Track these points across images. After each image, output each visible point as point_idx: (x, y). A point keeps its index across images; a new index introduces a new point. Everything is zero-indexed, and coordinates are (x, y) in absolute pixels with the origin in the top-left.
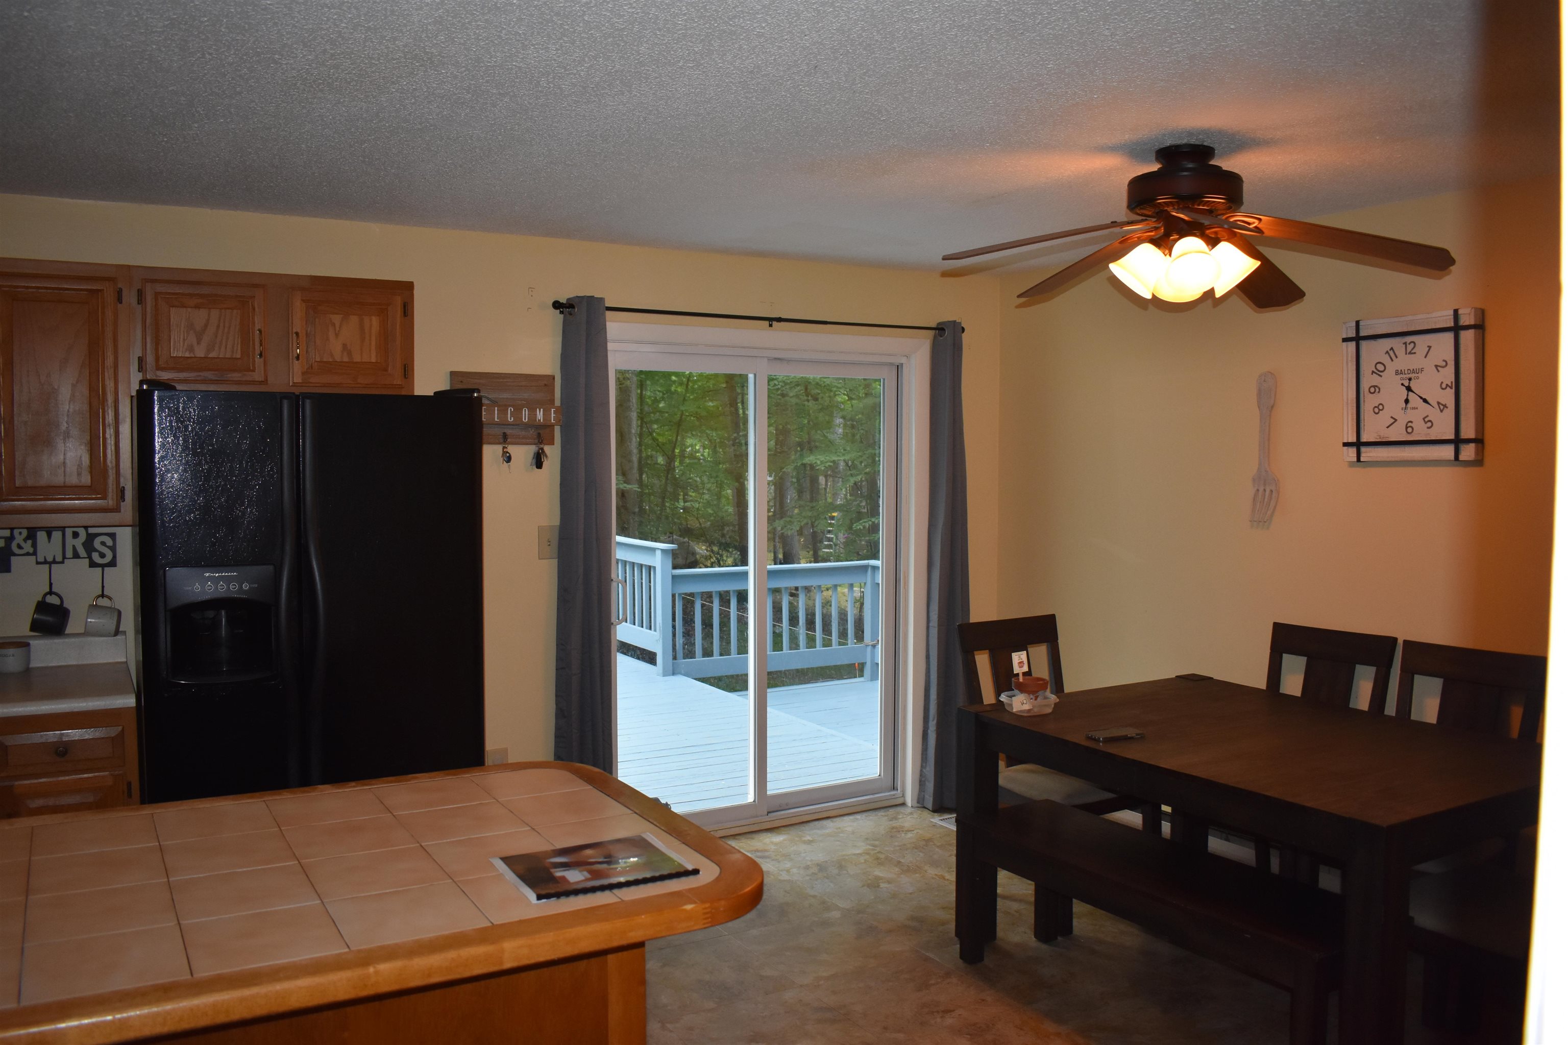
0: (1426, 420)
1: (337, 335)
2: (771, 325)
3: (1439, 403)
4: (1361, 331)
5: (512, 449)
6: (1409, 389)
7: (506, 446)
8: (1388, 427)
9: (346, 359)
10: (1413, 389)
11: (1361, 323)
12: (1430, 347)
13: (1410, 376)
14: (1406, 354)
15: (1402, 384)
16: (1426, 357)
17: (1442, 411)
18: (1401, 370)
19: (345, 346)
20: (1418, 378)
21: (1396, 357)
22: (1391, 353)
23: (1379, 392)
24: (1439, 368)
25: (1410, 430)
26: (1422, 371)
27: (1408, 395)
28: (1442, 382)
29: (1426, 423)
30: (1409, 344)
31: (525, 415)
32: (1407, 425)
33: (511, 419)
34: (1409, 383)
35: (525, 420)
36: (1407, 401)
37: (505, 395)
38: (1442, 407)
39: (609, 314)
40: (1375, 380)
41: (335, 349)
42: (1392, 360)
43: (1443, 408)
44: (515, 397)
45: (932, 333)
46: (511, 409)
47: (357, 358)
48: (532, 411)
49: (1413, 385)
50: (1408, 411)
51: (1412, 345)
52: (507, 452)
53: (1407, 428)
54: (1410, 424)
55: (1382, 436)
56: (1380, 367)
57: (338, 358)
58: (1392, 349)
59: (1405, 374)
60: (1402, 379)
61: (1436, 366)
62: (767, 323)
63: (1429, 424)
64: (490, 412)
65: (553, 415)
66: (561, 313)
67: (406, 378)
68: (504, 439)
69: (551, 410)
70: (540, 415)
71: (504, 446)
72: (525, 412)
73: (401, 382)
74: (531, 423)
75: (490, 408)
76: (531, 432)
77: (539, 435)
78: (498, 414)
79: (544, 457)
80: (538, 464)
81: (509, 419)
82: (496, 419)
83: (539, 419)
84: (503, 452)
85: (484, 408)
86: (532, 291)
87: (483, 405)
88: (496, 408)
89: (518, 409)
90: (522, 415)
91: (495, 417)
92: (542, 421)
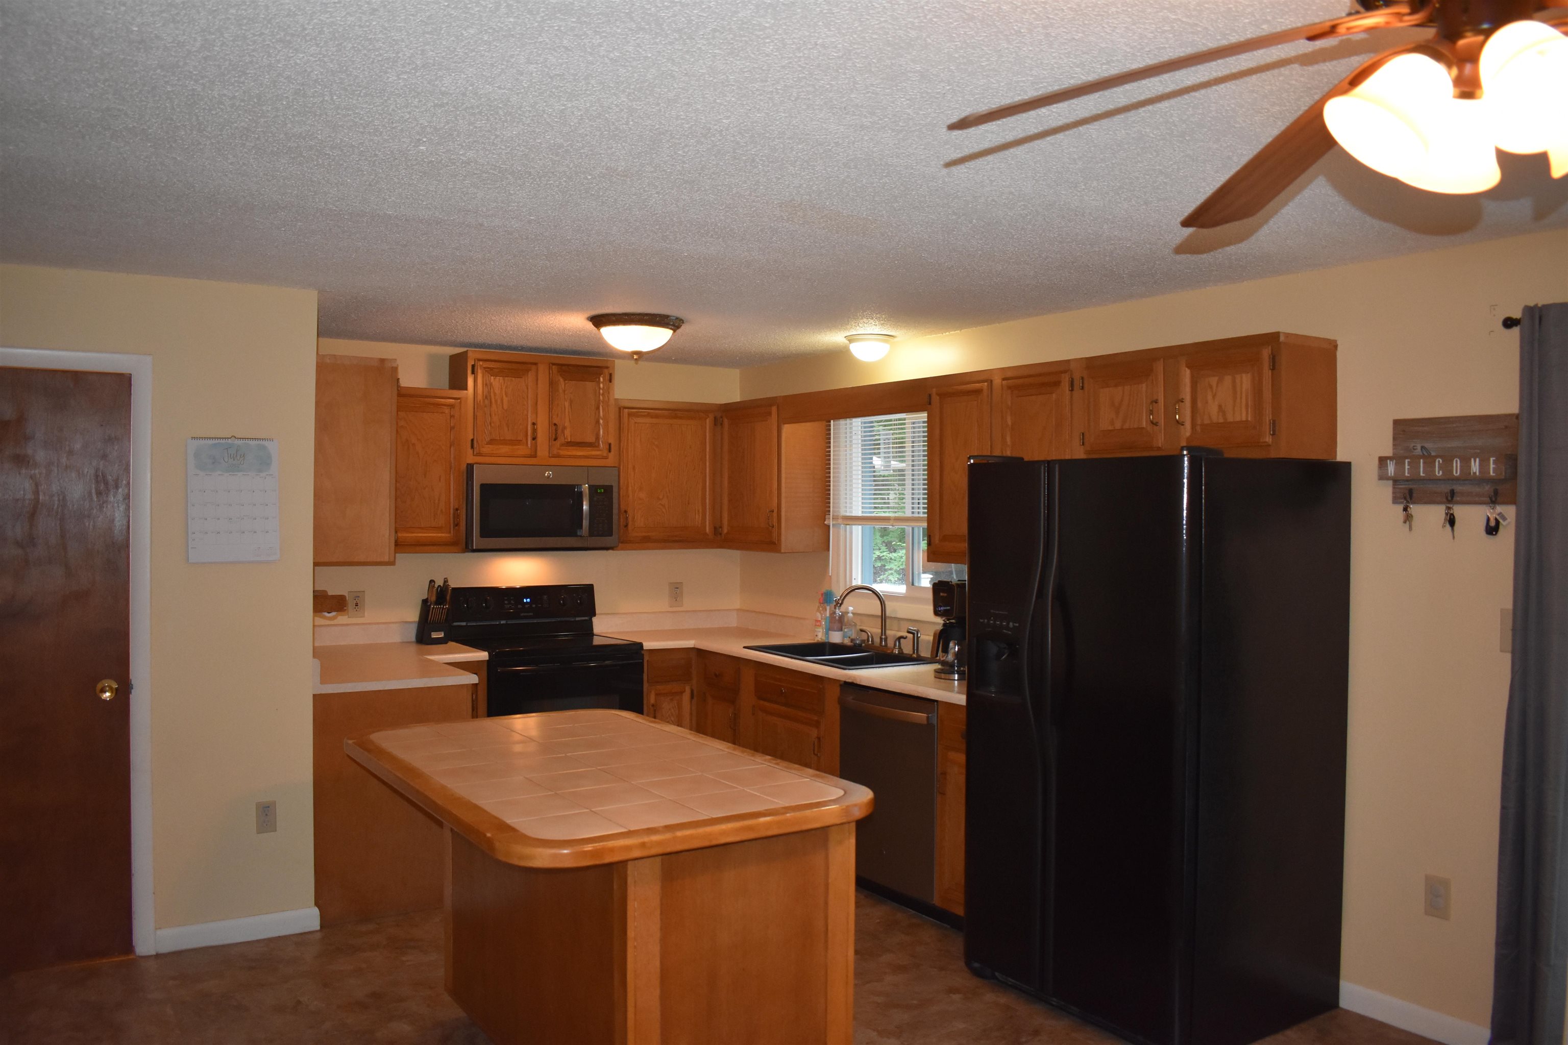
1: (1214, 396)
5: (1458, 510)
7: (1451, 506)
9: (1221, 420)
19: (1220, 406)
31: (1457, 467)
33: (1439, 473)
35: (1456, 473)
37: (1450, 444)
41: (1212, 411)
44: (1467, 445)
46: (1439, 462)
47: (1230, 419)
48: (1466, 461)
52: (1453, 514)
57: (1215, 419)
64: (1414, 465)
65: (1492, 466)
66: (1516, 331)
67: (1274, 434)
68: (1450, 498)
69: (1490, 460)
70: (1475, 467)
71: (1449, 505)
72: (1457, 463)
73: (1268, 439)
74: (1466, 478)
75: (1414, 460)
76: (1487, 488)
77: (1496, 492)
78: (1424, 467)
79: (1501, 521)
80: (1492, 529)
81: (1437, 473)
82: (1422, 474)
83: (1474, 471)
84: (1447, 514)
85: (1407, 461)
86: (1494, 309)
87: (1407, 458)
88: (1422, 460)
89: (1448, 461)
90: (1453, 467)
91: (1420, 472)
92: (1478, 474)
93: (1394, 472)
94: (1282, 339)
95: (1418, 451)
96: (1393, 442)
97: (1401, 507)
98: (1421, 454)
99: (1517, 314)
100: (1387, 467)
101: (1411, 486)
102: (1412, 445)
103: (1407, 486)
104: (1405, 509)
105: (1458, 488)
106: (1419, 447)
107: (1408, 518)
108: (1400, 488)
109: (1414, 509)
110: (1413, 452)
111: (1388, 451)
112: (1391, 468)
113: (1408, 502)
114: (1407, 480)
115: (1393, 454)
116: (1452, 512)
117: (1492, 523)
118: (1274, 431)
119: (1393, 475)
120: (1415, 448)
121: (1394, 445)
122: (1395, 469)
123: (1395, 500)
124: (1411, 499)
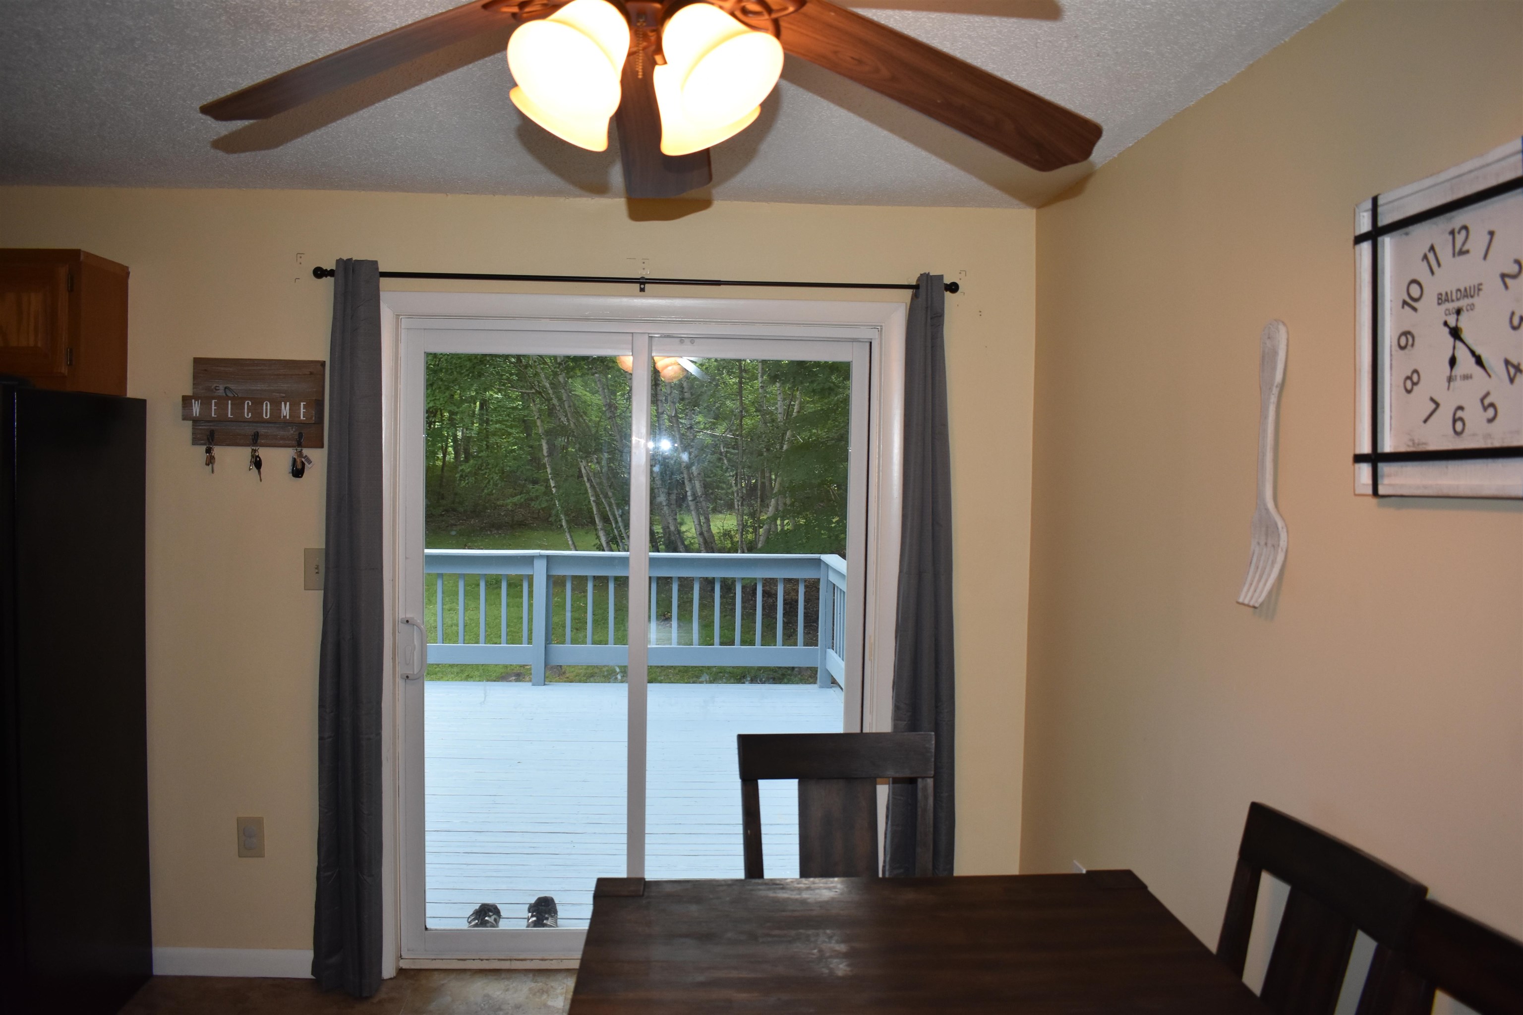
0: (1487, 402)
2: (642, 290)
3: (1507, 362)
4: (1379, 218)
5: (263, 453)
6: (1455, 333)
7: (256, 448)
8: (1425, 421)
10: (1465, 335)
11: (1381, 201)
12: (1492, 233)
13: (1456, 305)
14: (1454, 255)
15: (1446, 324)
16: (1485, 257)
17: (1512, 380)
18: (1447, 294)
20: (1472, 307)
21: (1439, 265)
22: (1431, 256)
23: (1413, 345)
24: (1508, 280)
25: (1459, 426)
26: (1479, 290)
27: (1454, 348)
28: (1513, 314)
29: (1485, 409)
30: (1459, 232)
31: (266, 410)
32: (1454, 414)
33: (248, 415)
34: (1457, 320)
35: (266, 416)
36: (1453, 362)
37: (260, 386)
38: (1512, 371)
39: (383, 281)
40: (1409, 320)
42: (1432, 273)
43: (1515, 375)
44: (272, 388)
45: (909, 293)
46: (248, 403)
47: (14, 344)
48: (276, 405)
49: (1464, 323)
50: (1458, 384)
51: (1464, 232)
52: (258, 456)
53: (1455, 421)
54: (1460, 414)
55: (1416, 441)
56: (1415, 291)
58: (1432, 248)
59: (1453, 301)
60: (1448, 313)
61: (1503, 276)
62: (637, 287)
63: (1491, 412)
64: (221, 406)
65: (302, 410)
66: (329, 281)
67: (71, 364)
68: (255, 440)
69: (300, 404)
70: (285, 410)
71: (254, 448)
72: (267, 406)
73: (64, 370)
74: (276, 420)
75: (222, 402)
76: (292, 432)
77: (300, 435)
78: (232, 409)
79: (306, 463)
80: (298, 472)
81: (246, 416)
82: (229, 416)
83: (285, 415)
84: (252, 456)
85: (213, 401)
86: (301, 257)
87: (214, 398)
88: (230, 402)
89: (257, 403)
90: (263, 410)
91: (228, 413)
92: (288, 417)
93: (199, 412)
94: (82, 258)
95: (221, 392)
96: (194, 381)
97: (203, 448)
98: (224, 395)
99: (329, 265)
100: (192, 406)
101: (212, 428)
102: (215, 385)
103: (208, 427)
104: (209, 451)
105: (262, 431)
106: (222, 387)
107: (210, 461)
108: (201, 429)
109: (217, 451)
110: (215, 392)
111: (189, 393)
112: (196, 409)
113: (210, 444)
114: (213, 421)
115: (193, 393)
116: (257, 454)
117: (299, 467)
118: (71, 361)
119: (198, 415)
120: (217, 388)
121: (194, 384)
122: (201, 409)
123: (195, 441)
124: (212, 441)
